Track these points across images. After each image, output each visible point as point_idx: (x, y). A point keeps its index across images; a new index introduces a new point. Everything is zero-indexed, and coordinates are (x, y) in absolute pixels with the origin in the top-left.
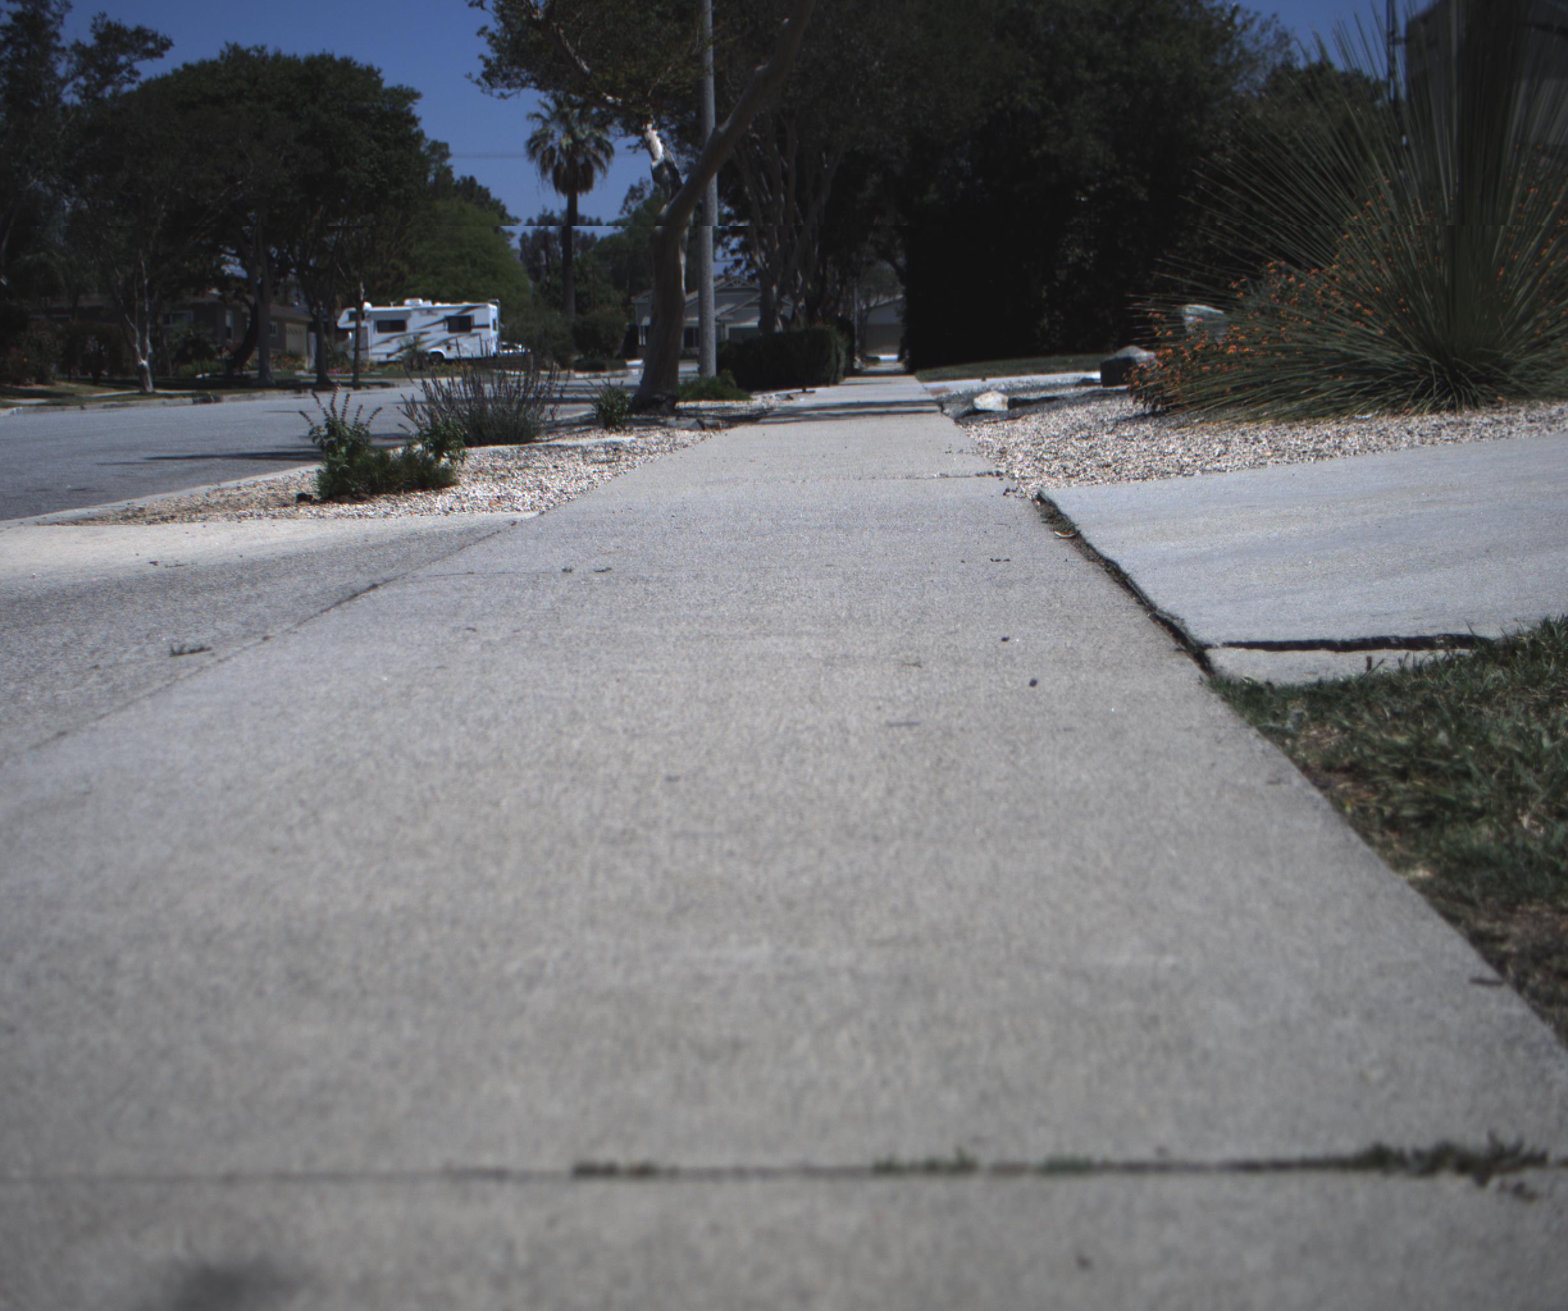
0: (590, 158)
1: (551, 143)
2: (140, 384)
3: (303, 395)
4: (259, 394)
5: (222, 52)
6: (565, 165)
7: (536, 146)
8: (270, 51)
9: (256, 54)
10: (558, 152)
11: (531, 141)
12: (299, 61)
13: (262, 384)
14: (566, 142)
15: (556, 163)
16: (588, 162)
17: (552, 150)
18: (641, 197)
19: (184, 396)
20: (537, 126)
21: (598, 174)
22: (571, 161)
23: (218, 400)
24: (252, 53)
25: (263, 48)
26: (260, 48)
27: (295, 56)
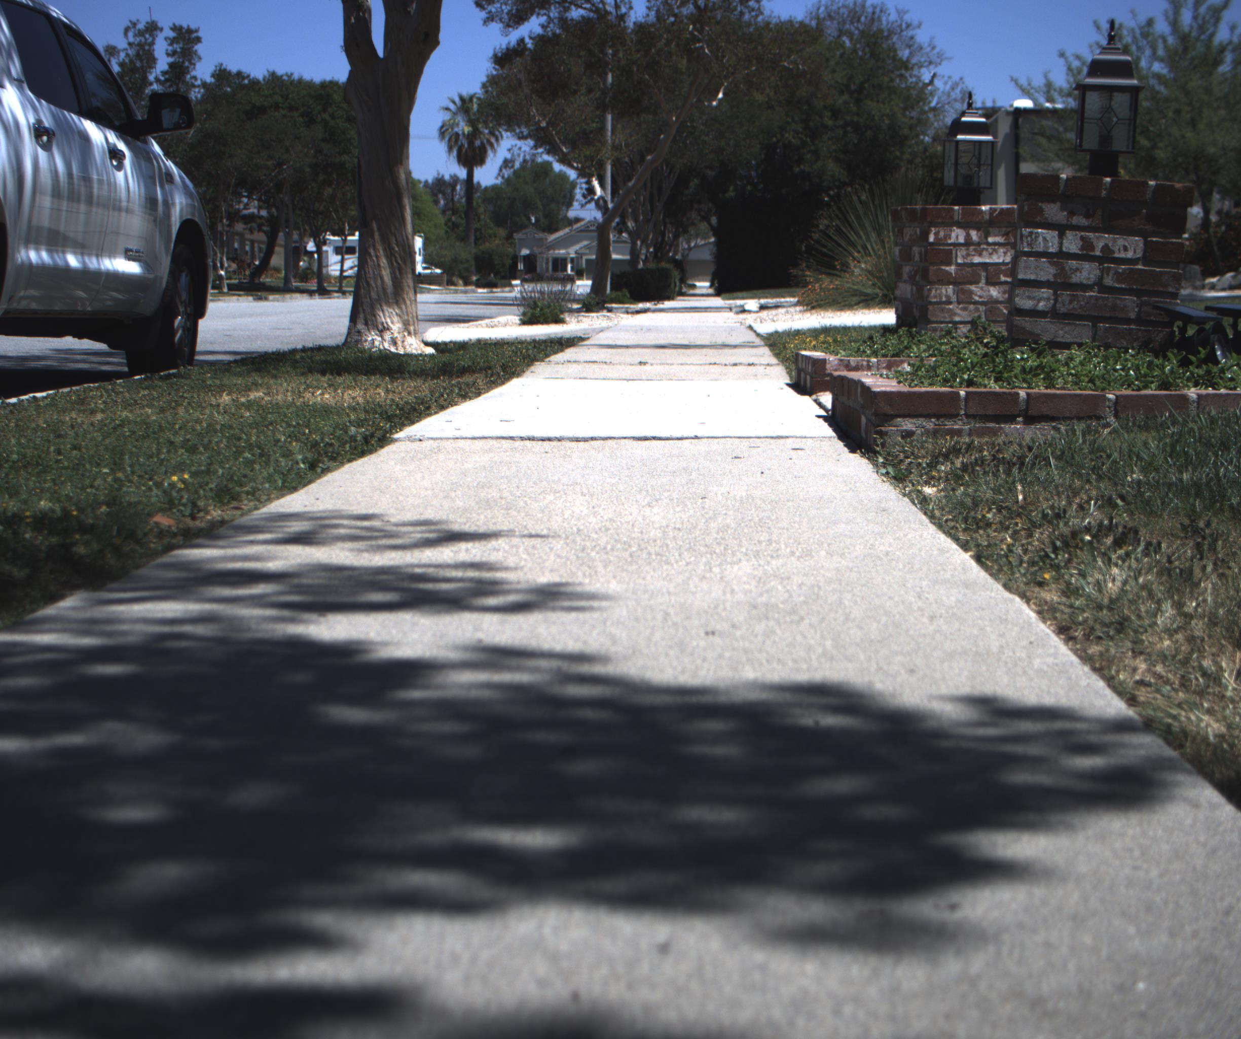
0: (485, 141)
1: (456, 129)
2: (220, 287)
3: (313, 297)
4: (288, 296)
5: (264, 76)
6: (466, 146)
7: (446, 131)
8: (296, 77)
9: (287, 78)
10: (461, 137)
11: (442, 127)
12: (315, 83)
13: (287, 289)
14: (467, 129)
15: (459, 143)
16: (483, 144)
17: (457, 135)
18: (513, 167)
19: (247, 295)
20: (447, 116)
21: (490, 153)
22: (471, 143)
23: (266, 299)
24: (284, 77)
25: (292, 74)
26: (289, 74)
27: (312, 80)
